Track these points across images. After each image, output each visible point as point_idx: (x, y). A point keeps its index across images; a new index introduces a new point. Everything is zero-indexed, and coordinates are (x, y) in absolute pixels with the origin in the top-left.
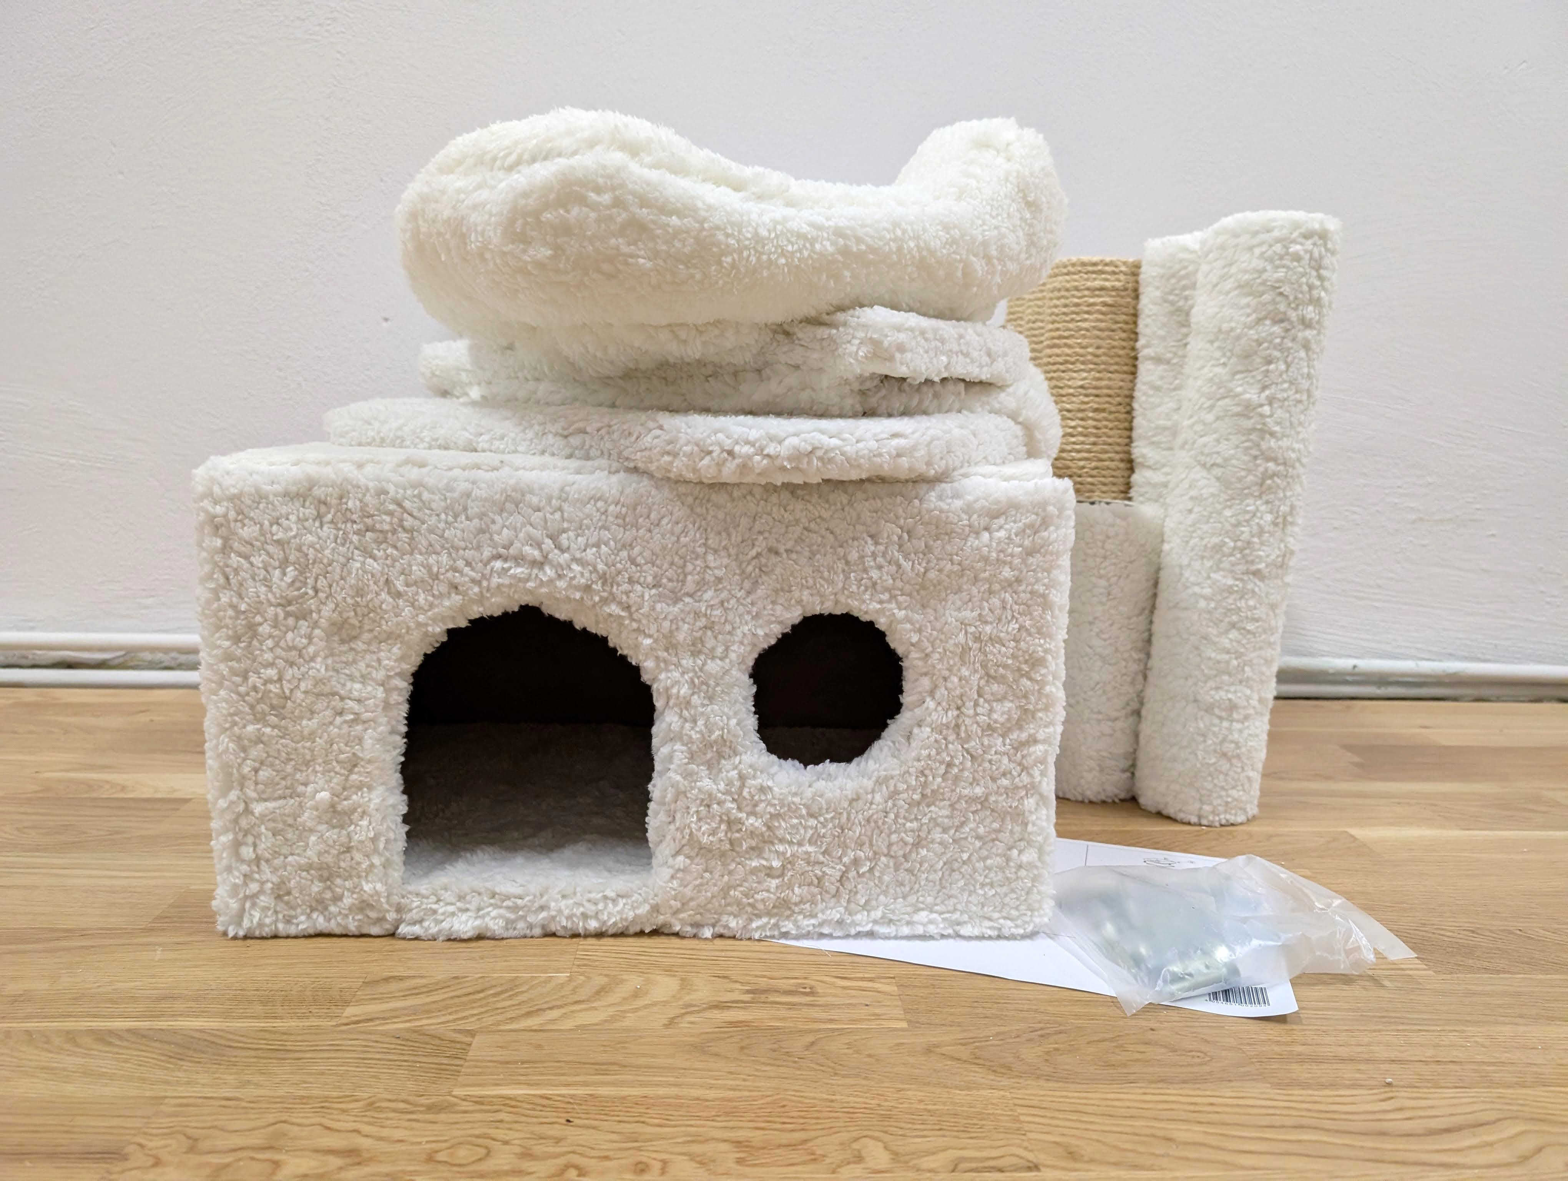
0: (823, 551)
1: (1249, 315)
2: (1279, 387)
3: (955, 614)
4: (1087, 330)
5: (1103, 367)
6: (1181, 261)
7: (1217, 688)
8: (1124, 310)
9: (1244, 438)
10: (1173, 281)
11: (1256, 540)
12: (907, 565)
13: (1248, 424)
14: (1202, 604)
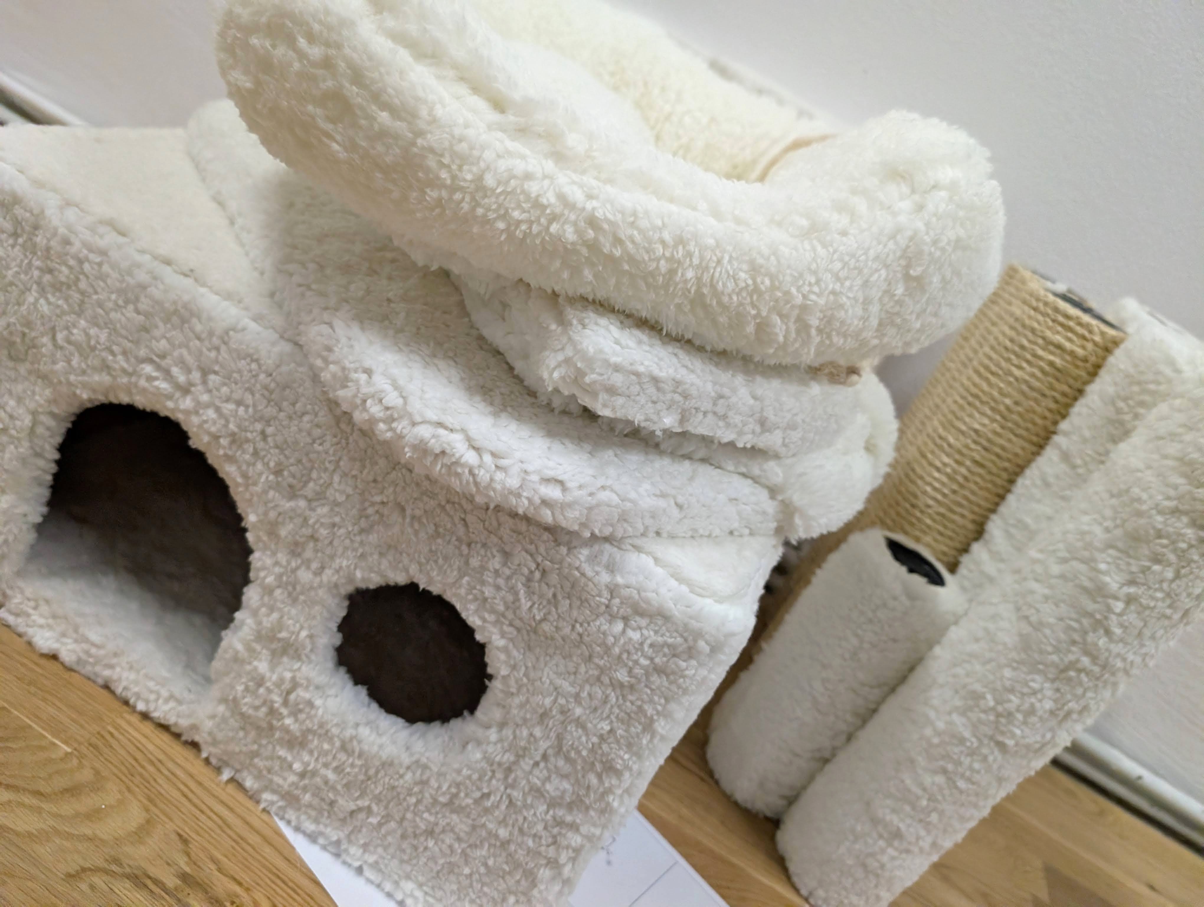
0: (448, 538)
1: (1169, 498)
2: (1151, 592)
3: (553, 676)
4: (1017, 379)
5: (1010, 425)
6: (1158, 373)
7: (894, 811)
8: (1071, 381)
9: (1074, 616)
10: (1136, 388)
11: (1020, 716)
12: (525, 604)
13: (1091, 606)
14: (928, 731)
